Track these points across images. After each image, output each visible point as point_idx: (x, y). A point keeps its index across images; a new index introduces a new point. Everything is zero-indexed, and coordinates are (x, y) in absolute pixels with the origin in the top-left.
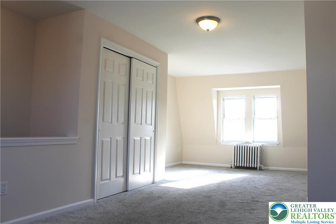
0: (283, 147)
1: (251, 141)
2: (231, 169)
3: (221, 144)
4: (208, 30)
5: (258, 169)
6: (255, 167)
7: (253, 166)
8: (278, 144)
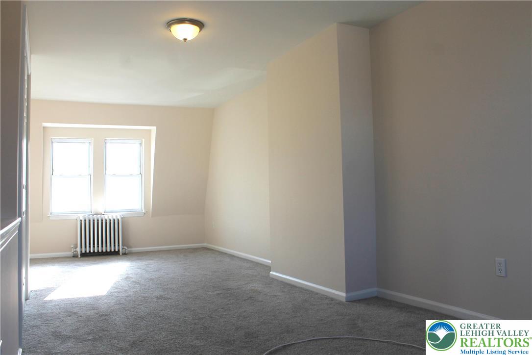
0: (152, 216)
1: (102, 211)
2: (76, 259)
3: (51, 218)
4: (185, 39)
5: (121, 254)
6: (117, 250)
7: (112, 250)
8: (144, 213)
